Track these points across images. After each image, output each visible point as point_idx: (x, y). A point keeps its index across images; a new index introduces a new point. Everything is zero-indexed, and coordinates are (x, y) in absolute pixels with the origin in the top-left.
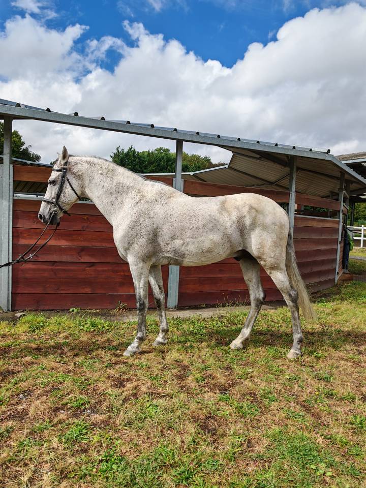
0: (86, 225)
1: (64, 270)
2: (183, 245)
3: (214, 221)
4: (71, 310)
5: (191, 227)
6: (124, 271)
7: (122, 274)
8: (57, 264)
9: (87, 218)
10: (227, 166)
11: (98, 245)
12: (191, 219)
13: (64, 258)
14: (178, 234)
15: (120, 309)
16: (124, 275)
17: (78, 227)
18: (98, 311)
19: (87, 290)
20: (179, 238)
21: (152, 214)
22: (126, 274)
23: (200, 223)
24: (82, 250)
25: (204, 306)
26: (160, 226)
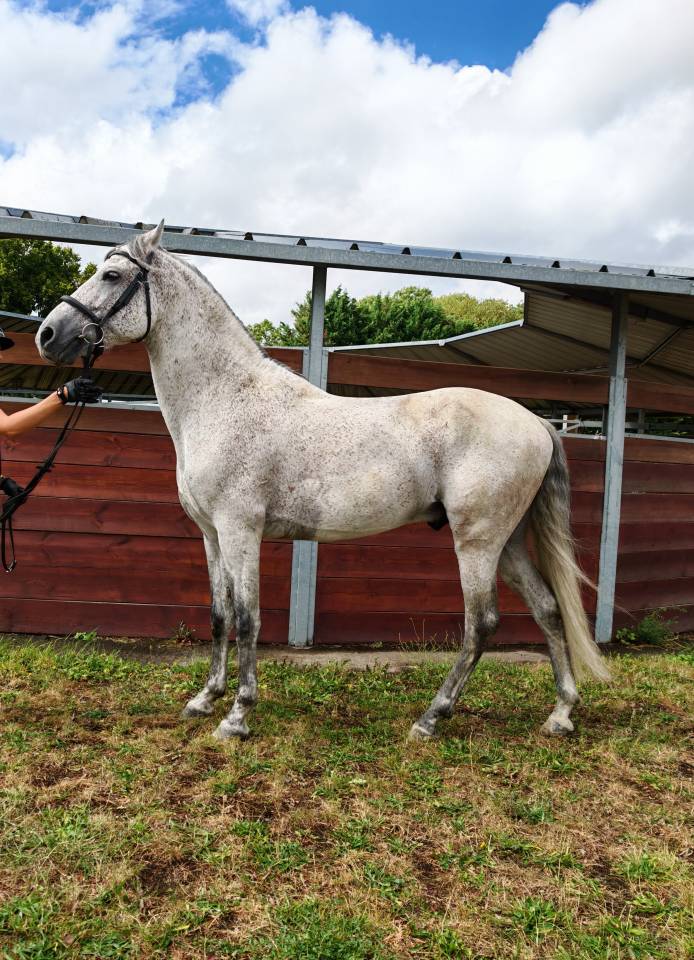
0: (112, 454)
1: (67, 550)
2: (319, 491)
3: (381, 436)
4: (77, 635)
5: (337, 451)
6: (191, 556)
7: (188, 561)
8: (52, 535)
9: (115, 440)
10: (520, 322)
11: (136, 496)
12: (338, 435)
13: (66, 524)
14: (313, 467)
15: (180, 640)
16: (192, 564)
17: (95, 458)
18: (133, 641)
19: (113, 594)
20: (314, 474)
21: (269, 424)
22: (198, 562)
23: (356, 441)
24: (103, 509)
25: (380, 645)
26: (281, 449)
